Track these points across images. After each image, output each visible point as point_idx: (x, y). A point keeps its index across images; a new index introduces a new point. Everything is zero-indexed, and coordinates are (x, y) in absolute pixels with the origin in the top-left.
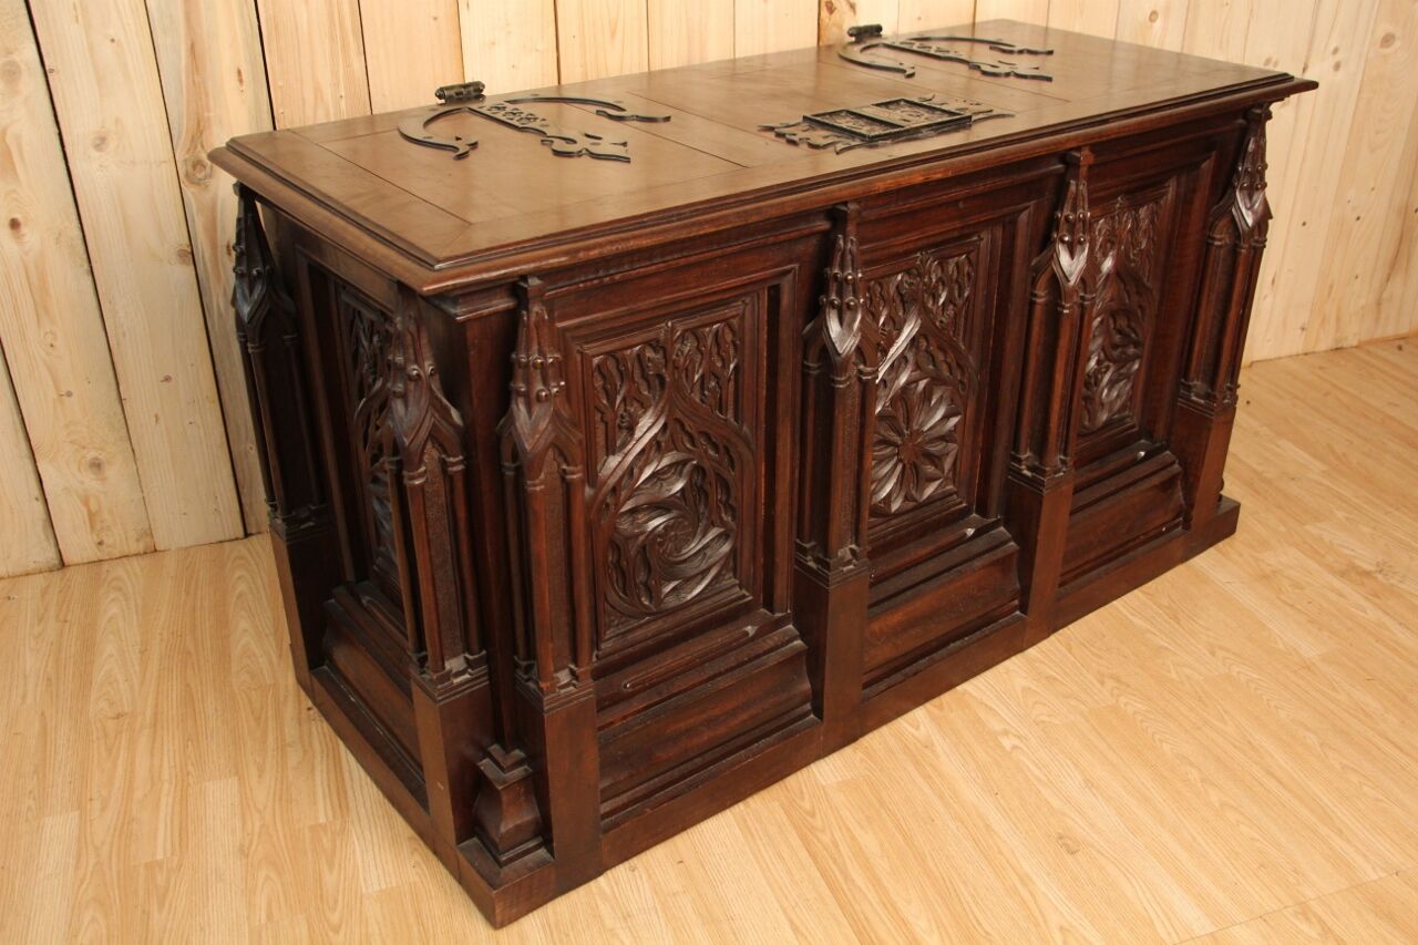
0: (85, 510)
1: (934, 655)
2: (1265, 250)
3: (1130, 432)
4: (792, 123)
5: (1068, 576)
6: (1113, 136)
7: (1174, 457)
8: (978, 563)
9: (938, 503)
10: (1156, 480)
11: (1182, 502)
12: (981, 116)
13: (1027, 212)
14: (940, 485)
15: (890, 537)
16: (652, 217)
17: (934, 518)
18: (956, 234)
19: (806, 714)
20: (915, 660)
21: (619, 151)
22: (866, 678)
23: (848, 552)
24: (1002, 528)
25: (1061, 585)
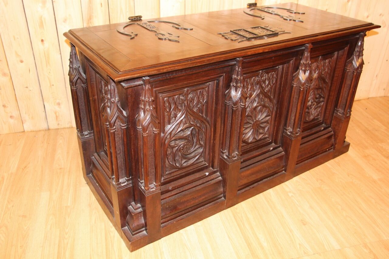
0: (55, 115)
1: (259, 183)
2: (362, 73)
3: (320, 122)
4: (227, 32)
5: (299, 162)
6: (319, 40)
7: (332, 130)
8: (273, 158)
9: (263, 140)
10: (326, 136)
11: (333, 142)
12: (281, 33)
13: (292, 60)
14: (264, 135)
15: (248, 149)
16: (182, 60)
17: (261, 144)
18: (271, 66)
19: (221, 198)
20: (253, 184)
21: (177, 39)
22: (238, 188)
23: (235, 154)
24: (281, 148)
25: (297, 164)
